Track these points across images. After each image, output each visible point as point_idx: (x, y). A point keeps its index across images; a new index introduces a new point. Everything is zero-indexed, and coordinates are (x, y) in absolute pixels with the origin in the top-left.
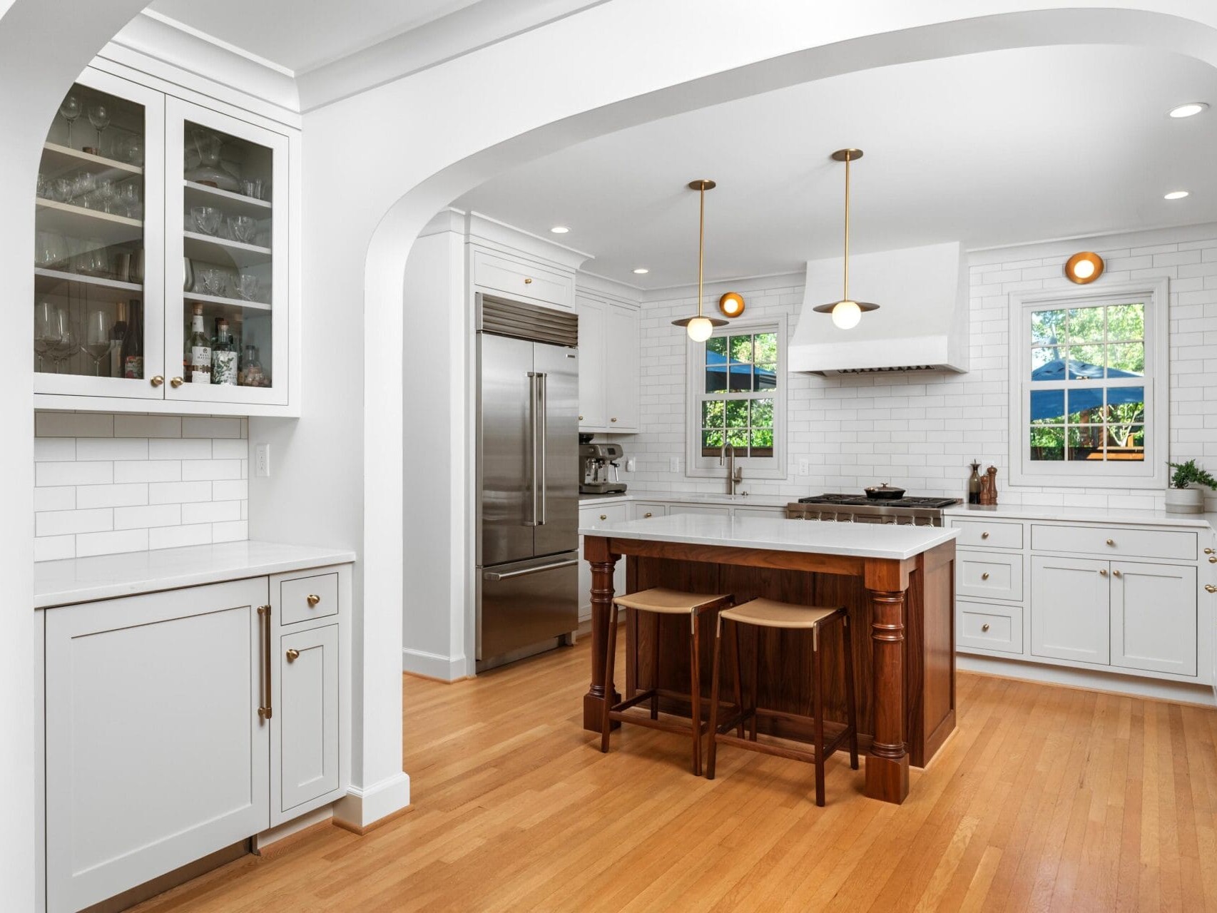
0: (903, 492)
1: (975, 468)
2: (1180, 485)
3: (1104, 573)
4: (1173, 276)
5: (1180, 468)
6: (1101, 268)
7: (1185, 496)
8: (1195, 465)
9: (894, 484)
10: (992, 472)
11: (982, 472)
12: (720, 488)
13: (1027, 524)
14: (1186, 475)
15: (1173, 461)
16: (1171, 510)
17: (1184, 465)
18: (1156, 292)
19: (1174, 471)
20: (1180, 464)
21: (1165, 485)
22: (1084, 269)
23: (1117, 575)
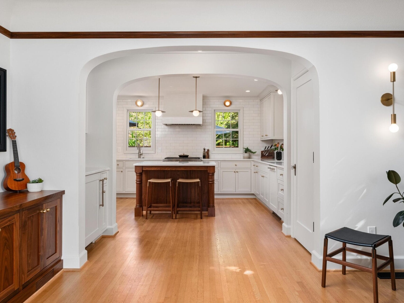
0: (188, 156)
1: (204, 149)
2: (246, 152)
3: (235, 172)
4: (244, 107)
5: (246, 149)
6: (231, 103)
7: (247, 155)
8: (248, 148)
9: (186, 154)
10: (208, 150)
11: (206, 151)
12: (137, 156)
13: (219, 162)
14: (247, 150)
15: (244, 147)
16: (244, 158)
17: (246, 148)
18: (241, 110)
19: (244, 150)
20: (245, 148)
21: (242, 153)
22: (228, 103)
23: (237, 172)
